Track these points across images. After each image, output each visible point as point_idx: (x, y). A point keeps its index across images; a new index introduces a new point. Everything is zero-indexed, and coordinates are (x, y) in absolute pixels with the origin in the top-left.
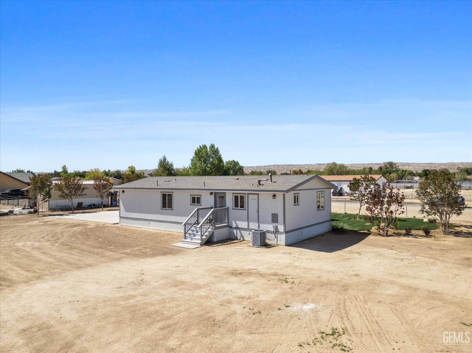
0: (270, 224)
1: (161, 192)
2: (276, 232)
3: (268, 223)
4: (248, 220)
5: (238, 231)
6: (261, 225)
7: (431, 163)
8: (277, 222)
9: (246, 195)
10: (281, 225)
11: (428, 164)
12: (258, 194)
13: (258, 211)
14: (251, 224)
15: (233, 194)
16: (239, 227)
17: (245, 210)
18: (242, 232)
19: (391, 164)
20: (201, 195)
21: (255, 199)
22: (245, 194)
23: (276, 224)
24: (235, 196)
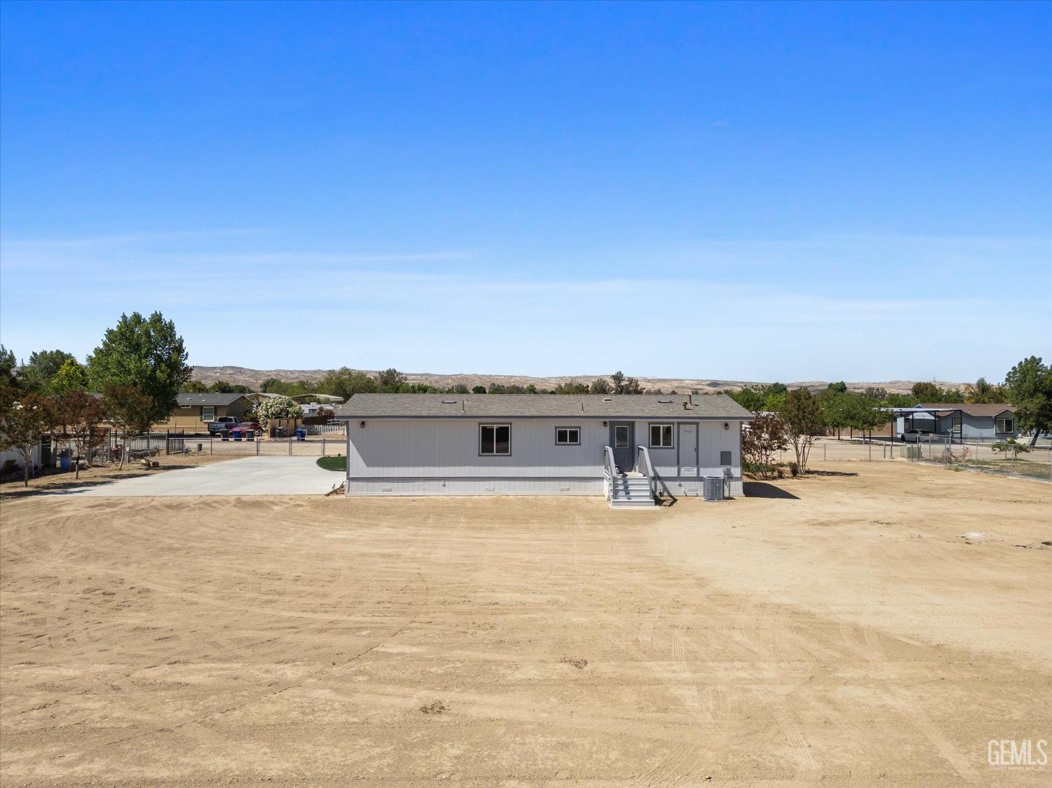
0: (718, 467)
1: (480, 424)
2: (729, 477)
3: (715, 466)
4: (678, 463)
5: (658, 483)
6: (702, 470)
7: (428, 375)
8: (731, 464)
9: (676, 426)
10: (736, 466)
11: (424, 375)
12: (697, 424)
13: (697, 450)
14: (682, 469)
15: (650, 423)
16: (661, 476)
17: (673, 448)
18: (667, 484)
19: (391, 374)
20: (580, 428)
21: (692, 432)
22: (673, 423)
23: (728, 467)
24: (653, 427)
